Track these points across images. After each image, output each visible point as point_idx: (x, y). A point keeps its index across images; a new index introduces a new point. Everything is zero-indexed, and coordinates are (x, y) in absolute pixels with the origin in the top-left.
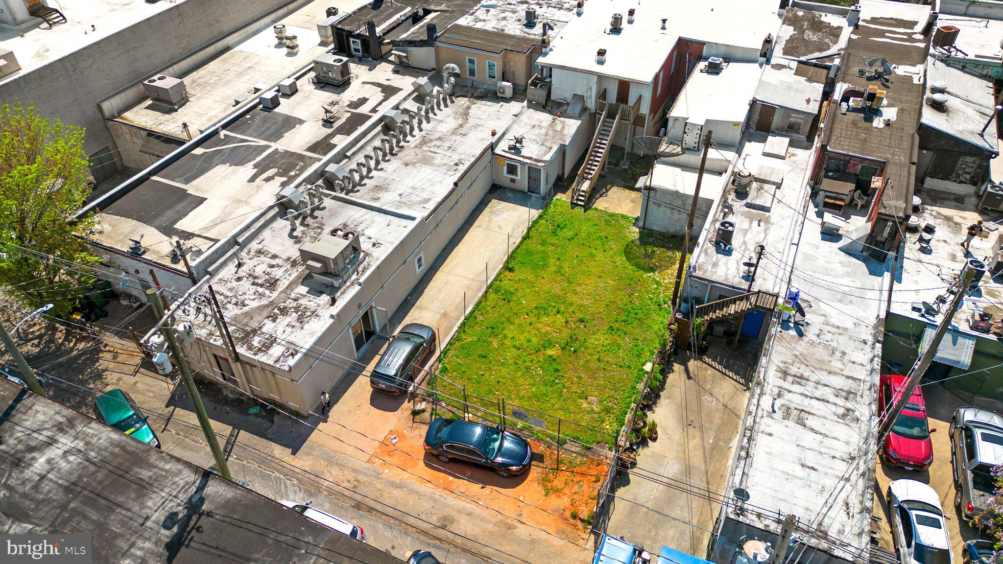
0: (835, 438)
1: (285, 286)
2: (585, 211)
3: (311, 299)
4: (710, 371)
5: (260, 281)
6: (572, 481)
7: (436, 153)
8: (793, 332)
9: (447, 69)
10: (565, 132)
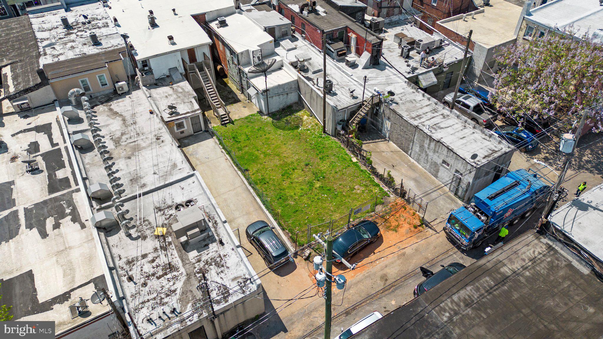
0: (453, 125)
1: (180, 261)
2: (234, 124)
3: (207, 253)
4: (371, 145)
5: (160, 273)
6: (397, 218)
7: (135, 142)
8: (394, 105)
9: (72, 93)
10: (186, 90)
